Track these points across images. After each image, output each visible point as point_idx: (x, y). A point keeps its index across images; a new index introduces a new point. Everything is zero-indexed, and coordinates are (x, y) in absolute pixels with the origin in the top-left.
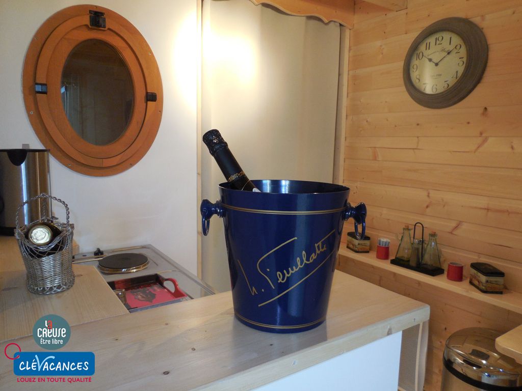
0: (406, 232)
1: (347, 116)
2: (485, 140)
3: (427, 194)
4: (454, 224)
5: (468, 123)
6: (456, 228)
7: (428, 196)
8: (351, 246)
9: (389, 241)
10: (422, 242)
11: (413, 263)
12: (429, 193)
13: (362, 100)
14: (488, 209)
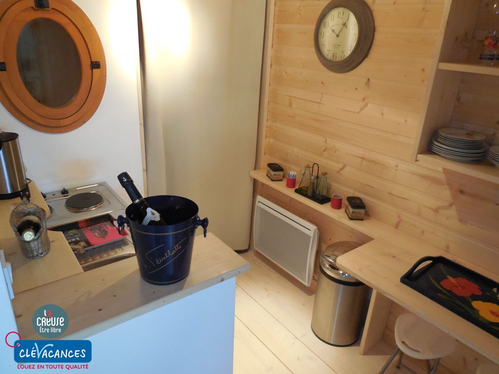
0: (307, 169)
1: (271, 64)
2: (366, 105)
3: (324, 140)
4: (340, 166)
5: (356, 89)
6: (342, 169)
7: (326, 142)
8: (269, 175)
9: (296, 174)
10: (317, 177)
11: (310, 193)
12: (326, 140)
13: (283, 53)
14: (363, 158)
